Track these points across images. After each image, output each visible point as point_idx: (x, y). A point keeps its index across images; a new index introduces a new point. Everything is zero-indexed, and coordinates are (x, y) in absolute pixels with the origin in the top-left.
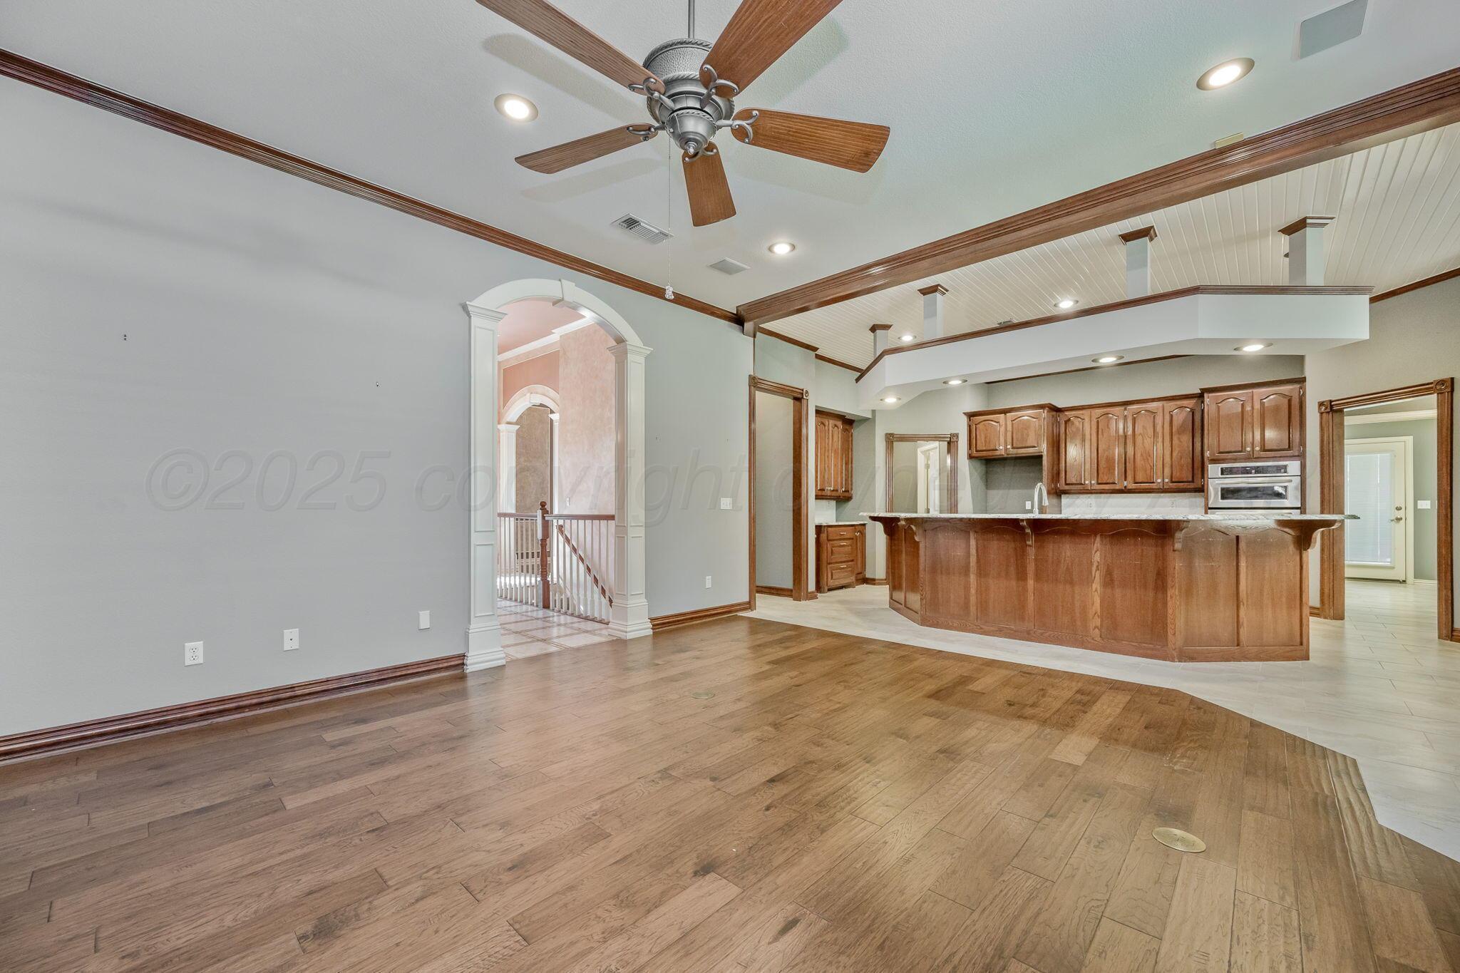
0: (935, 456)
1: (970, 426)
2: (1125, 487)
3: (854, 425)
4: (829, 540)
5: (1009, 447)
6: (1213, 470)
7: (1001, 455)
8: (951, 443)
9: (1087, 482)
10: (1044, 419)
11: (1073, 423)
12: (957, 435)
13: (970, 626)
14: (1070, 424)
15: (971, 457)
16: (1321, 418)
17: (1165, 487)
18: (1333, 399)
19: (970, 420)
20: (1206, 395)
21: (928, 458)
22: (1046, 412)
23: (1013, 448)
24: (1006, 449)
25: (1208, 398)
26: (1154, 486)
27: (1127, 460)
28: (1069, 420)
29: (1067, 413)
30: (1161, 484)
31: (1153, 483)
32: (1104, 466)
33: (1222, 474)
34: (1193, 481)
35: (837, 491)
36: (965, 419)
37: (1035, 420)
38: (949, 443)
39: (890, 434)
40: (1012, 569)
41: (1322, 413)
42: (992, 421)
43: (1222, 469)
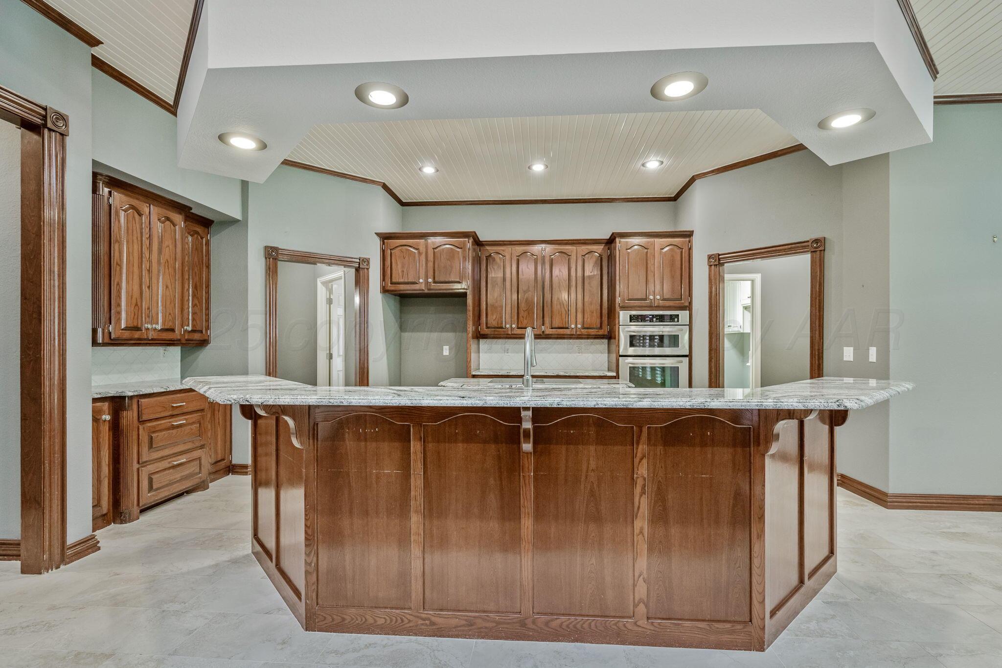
0: (339, 289)
1: (383, 252)
2: (543, 332)
3: (213, 228)
4: (141, 422)
5: (430, 280)
6: (623, 316)
7: (420, 290)
8: (360, 270)
9: (508, 326)
10: (469, 249)
11: (494, 260)
12: (367, 261)
13: (410, 621)
14: (491, 261)
15: (384, 290)
16: (710, 271)
17: (578, 333)
18: (720, 253)
19: (384, 243)
20: (617, 240)
21: (331, 291)
22: (470, 241)
23: (435, 282)
24: (427, 283)
25: (620, 243)
26: (568, 332)
27: (545, 305)
28: (490, 255)
29: (488, 248)
30: (575, 330)
31: (567, 328)
32: (525, 309)
33: (631, 321)
34: (601, 327)
35: (172, 330)
36: (377, 241)
37: (458, 250)
38: (358, 270)
39: (271, 248)
40: (493, 500)
41: (711, 266)
42: (410, 246)
43: (630, 316)
